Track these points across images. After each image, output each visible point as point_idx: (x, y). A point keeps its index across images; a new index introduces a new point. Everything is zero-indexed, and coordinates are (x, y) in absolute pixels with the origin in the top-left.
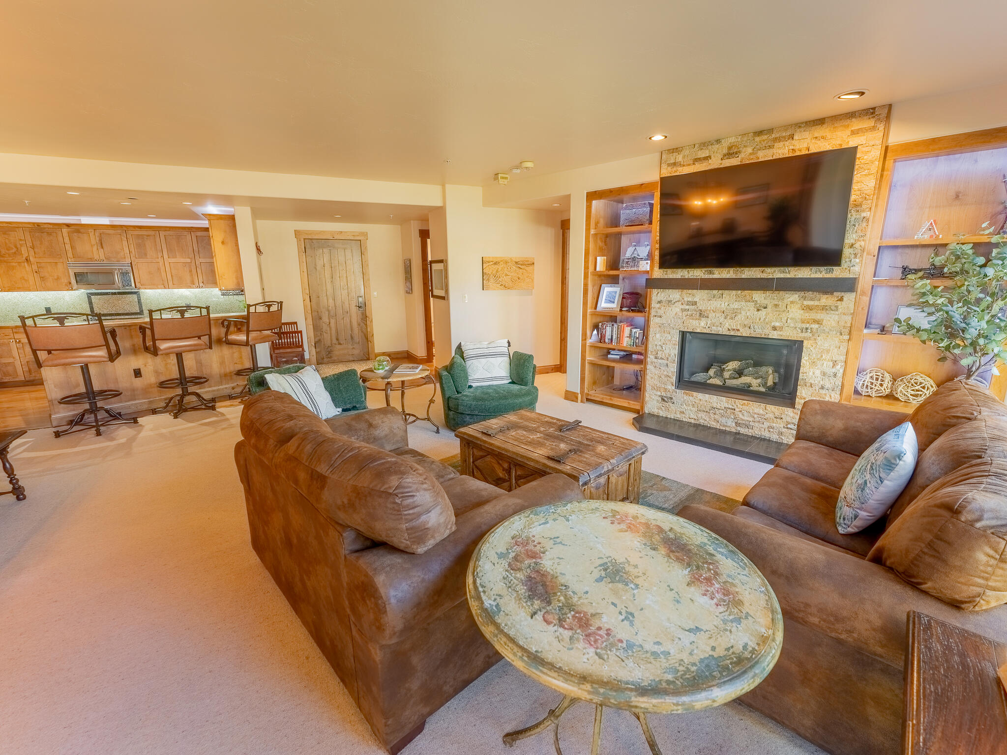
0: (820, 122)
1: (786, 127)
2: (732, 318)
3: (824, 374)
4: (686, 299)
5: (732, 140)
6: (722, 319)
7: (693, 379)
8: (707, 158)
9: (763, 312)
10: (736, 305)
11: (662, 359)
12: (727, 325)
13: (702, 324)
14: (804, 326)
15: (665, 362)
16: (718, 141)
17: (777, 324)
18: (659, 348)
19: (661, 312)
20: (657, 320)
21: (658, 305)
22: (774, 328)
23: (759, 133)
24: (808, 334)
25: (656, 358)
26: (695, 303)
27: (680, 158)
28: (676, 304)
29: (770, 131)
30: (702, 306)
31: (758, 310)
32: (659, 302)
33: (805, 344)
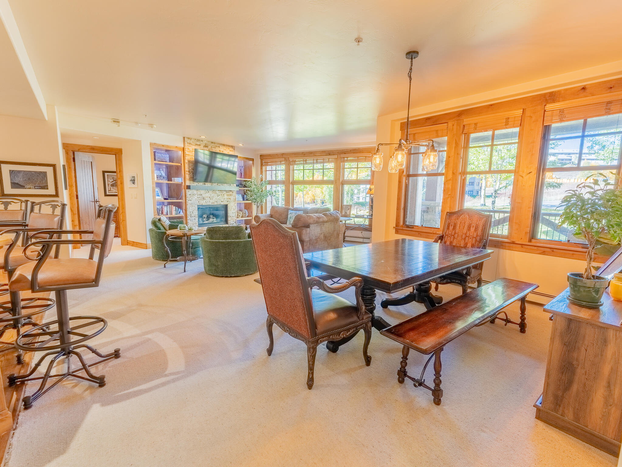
0: (224, 145)
1: (218, 144)
2: (212, 199)
3: (232, 213)
4: (198, 193)
5: (206, 142)
6: (210, 200)
7: (203, 223)
8: (200, 145)
9: (219, 197)
10: (212, 195)
11: (193, 217)
12: (211, 202)
13: (204, 202)
14: (227, 200)
15: (194, 218)
16: (202, 141)
17: (222, 200)
18: (191, 213)
19: (191, 199)
20: (190, 202)
21: (189, 196)
22: (222, 202)
23: (212, 143)
24: (228, 202)
25: (191, 217)
26: (201, 195)
27: (191, 142)
28: (196, 195)
29: (215, 143)
30: (204, 196)
31: (218, 196)
32: (190, 195)
33: (228, 205)
